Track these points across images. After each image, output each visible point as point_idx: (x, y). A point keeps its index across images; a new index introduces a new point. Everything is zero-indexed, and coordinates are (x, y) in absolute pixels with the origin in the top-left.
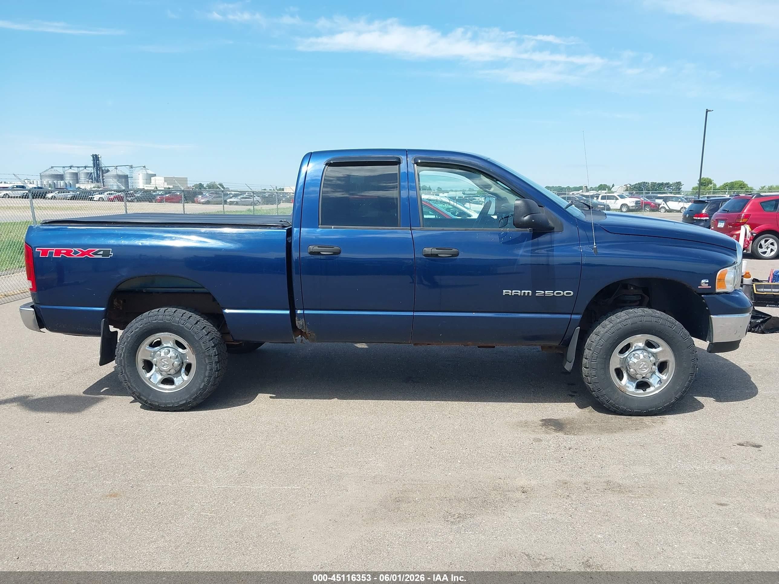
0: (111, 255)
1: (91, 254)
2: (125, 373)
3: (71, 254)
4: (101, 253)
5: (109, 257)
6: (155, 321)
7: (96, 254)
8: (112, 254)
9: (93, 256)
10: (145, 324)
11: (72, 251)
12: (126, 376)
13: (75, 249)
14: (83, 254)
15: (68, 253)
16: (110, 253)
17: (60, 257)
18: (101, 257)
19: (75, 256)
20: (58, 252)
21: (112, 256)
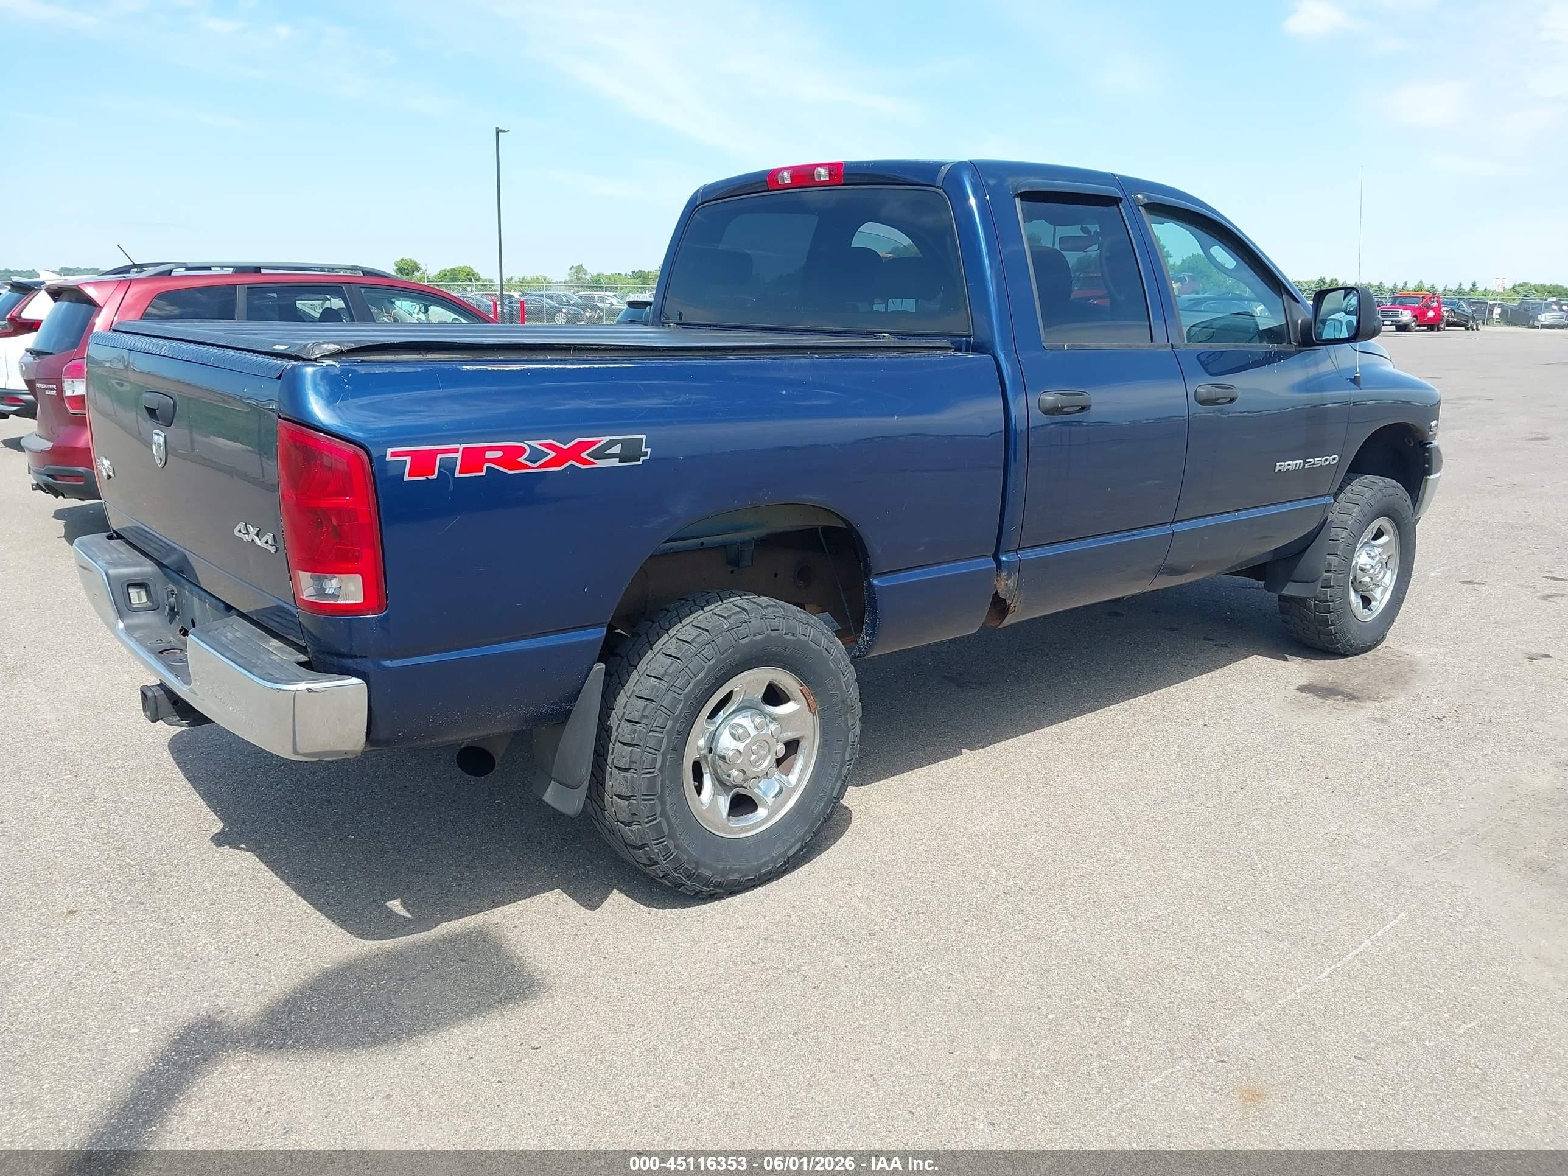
0: (646, 454)
1: (584, 455)
2: (664, 814)
3: (521, 460)
4: (617, 449)
5: (640, 463)
6: (746, 640)
7: (600, 454)
8: (649, 450)
9: (594, 464)
10: (723, 654)
11: (522, 451)
12: (665, 825)
13: (535, 443)
14: (562, 456)
15: (511, 456)
16: (644, 449)
17: (483, 474)
18: (615, 463)
19: (534, 468)
20: (473, 459)
21: (648, 457)
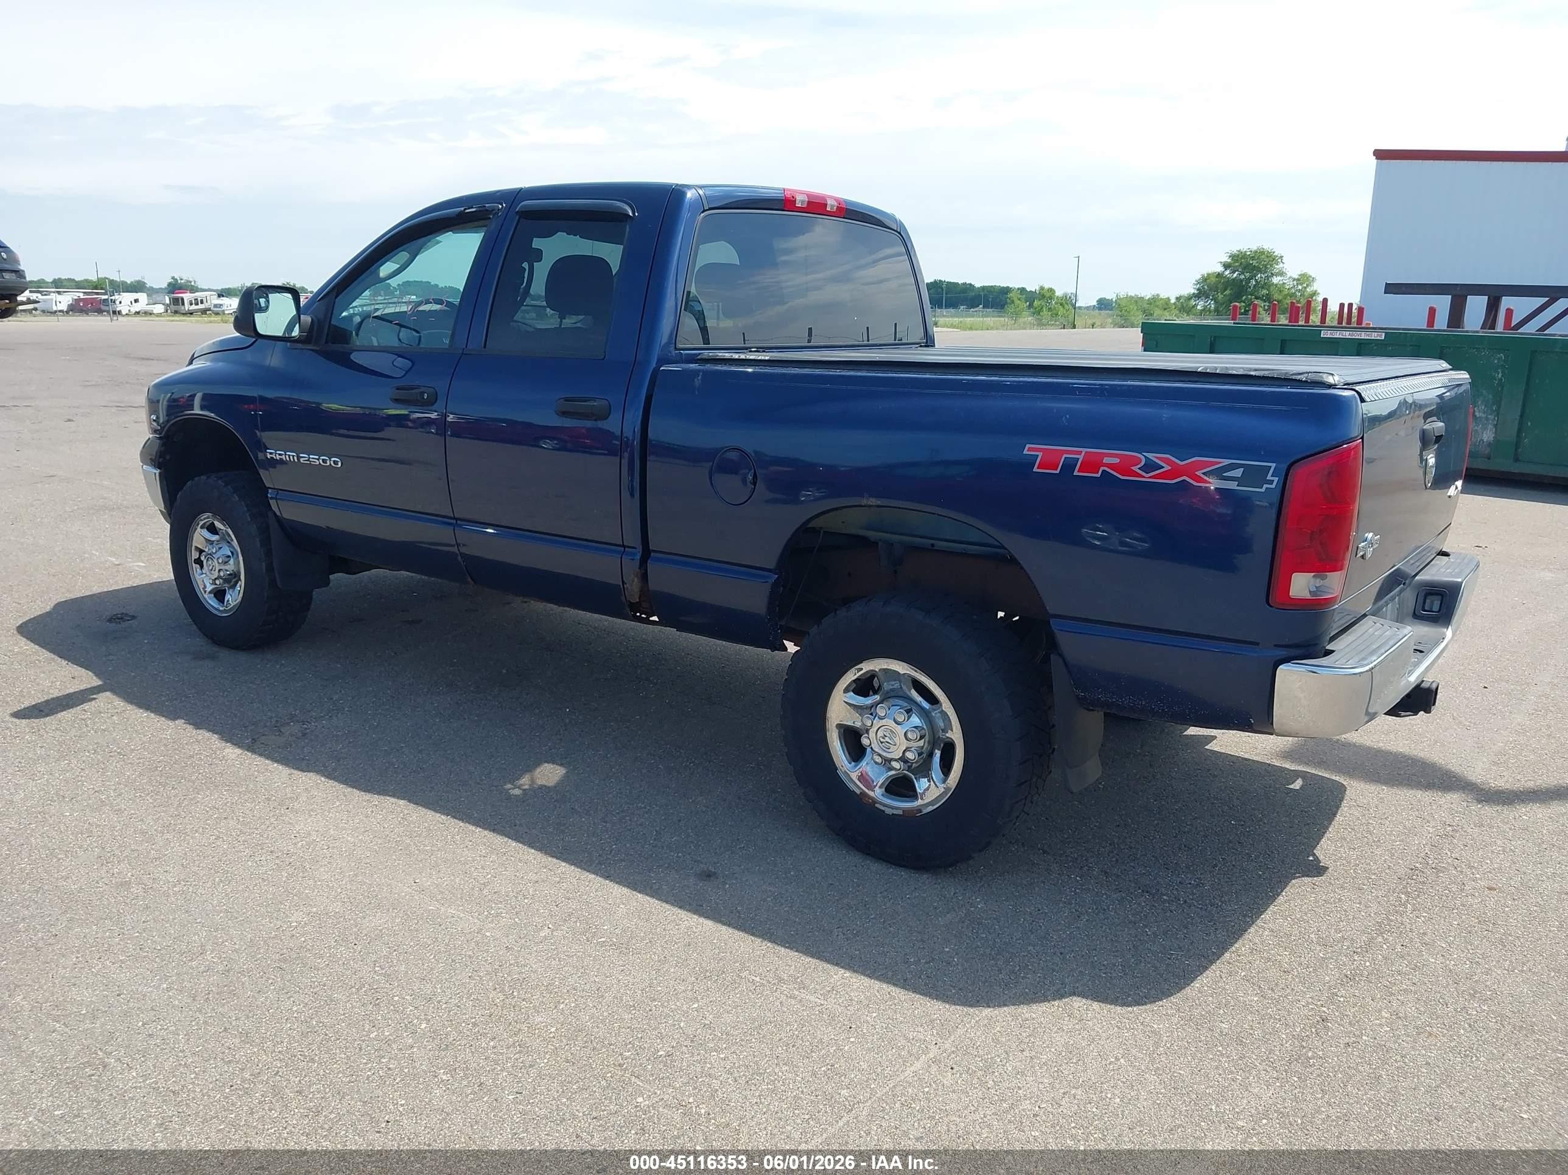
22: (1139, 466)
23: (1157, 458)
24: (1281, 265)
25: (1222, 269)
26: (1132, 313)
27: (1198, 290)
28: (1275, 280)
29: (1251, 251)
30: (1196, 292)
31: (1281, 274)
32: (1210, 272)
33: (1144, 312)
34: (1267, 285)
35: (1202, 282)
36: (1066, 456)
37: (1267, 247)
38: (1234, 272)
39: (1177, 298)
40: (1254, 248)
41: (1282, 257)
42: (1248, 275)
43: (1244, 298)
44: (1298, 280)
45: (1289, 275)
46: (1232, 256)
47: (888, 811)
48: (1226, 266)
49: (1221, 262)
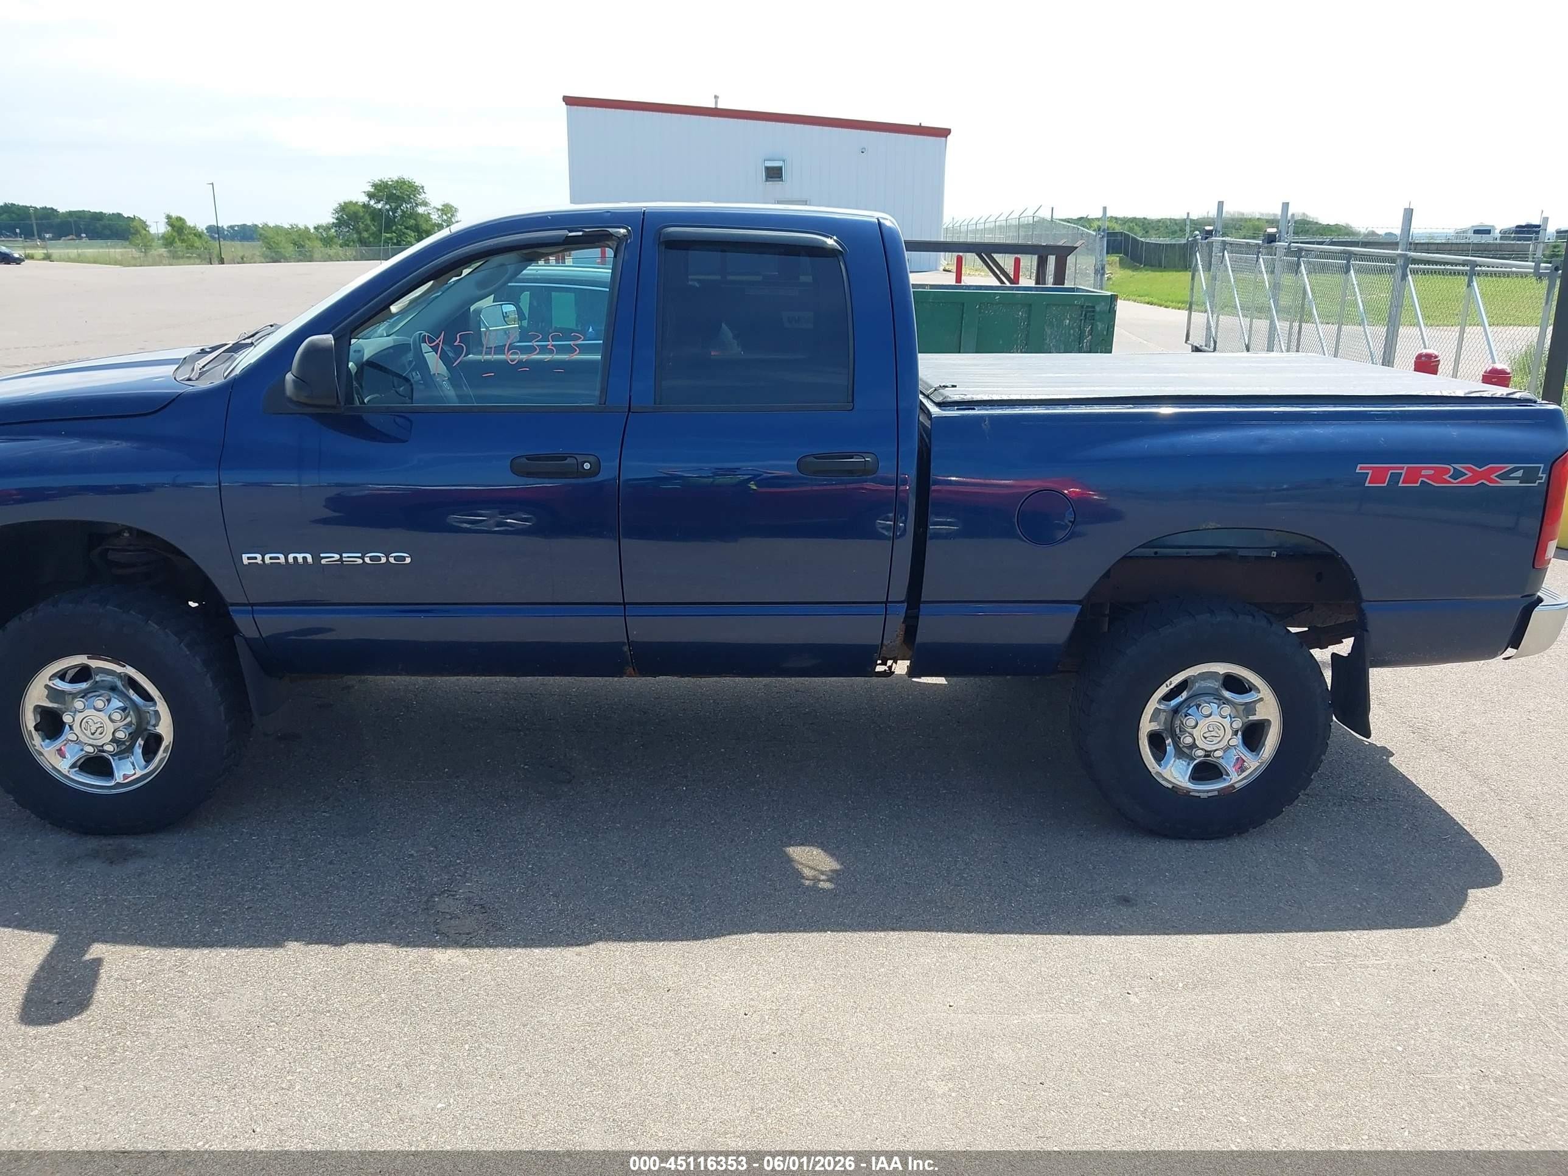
22: (1449, 475)
23: (1463, 468)
24: (423, 195)
25: (367, 199)
26: (281, 245)
27: (337, 219)
28: (421, 210)
29: (392, 181)
30: (335, 221)
31: (425, 204)
32: (347, 201)
33: (295, 244)
34: (414, 215)
35: (341, 211)
36: (1391, 471)
37: (407, 176)
38: (379, 202)
39: (315, 228)
40: (395, 178)
41: (423, 187)
42: (393, 205)
43: (394, 228)
44: (442, 210)
45: (432, 206)
46: (375, 186)
47: (1204, 795)
48: (371, 196)
49: (365, 192)
